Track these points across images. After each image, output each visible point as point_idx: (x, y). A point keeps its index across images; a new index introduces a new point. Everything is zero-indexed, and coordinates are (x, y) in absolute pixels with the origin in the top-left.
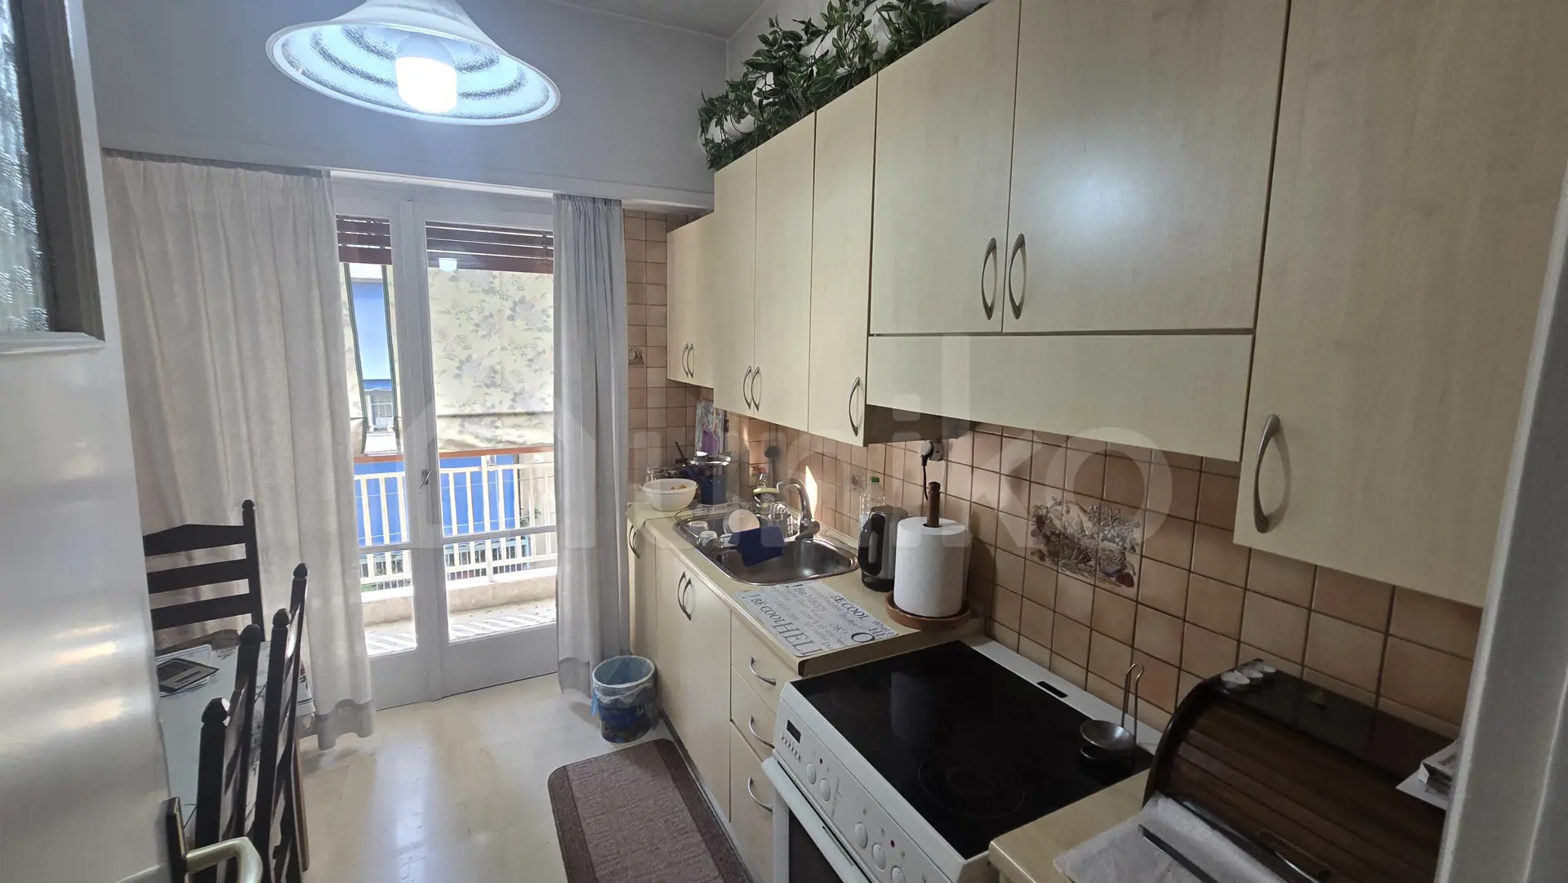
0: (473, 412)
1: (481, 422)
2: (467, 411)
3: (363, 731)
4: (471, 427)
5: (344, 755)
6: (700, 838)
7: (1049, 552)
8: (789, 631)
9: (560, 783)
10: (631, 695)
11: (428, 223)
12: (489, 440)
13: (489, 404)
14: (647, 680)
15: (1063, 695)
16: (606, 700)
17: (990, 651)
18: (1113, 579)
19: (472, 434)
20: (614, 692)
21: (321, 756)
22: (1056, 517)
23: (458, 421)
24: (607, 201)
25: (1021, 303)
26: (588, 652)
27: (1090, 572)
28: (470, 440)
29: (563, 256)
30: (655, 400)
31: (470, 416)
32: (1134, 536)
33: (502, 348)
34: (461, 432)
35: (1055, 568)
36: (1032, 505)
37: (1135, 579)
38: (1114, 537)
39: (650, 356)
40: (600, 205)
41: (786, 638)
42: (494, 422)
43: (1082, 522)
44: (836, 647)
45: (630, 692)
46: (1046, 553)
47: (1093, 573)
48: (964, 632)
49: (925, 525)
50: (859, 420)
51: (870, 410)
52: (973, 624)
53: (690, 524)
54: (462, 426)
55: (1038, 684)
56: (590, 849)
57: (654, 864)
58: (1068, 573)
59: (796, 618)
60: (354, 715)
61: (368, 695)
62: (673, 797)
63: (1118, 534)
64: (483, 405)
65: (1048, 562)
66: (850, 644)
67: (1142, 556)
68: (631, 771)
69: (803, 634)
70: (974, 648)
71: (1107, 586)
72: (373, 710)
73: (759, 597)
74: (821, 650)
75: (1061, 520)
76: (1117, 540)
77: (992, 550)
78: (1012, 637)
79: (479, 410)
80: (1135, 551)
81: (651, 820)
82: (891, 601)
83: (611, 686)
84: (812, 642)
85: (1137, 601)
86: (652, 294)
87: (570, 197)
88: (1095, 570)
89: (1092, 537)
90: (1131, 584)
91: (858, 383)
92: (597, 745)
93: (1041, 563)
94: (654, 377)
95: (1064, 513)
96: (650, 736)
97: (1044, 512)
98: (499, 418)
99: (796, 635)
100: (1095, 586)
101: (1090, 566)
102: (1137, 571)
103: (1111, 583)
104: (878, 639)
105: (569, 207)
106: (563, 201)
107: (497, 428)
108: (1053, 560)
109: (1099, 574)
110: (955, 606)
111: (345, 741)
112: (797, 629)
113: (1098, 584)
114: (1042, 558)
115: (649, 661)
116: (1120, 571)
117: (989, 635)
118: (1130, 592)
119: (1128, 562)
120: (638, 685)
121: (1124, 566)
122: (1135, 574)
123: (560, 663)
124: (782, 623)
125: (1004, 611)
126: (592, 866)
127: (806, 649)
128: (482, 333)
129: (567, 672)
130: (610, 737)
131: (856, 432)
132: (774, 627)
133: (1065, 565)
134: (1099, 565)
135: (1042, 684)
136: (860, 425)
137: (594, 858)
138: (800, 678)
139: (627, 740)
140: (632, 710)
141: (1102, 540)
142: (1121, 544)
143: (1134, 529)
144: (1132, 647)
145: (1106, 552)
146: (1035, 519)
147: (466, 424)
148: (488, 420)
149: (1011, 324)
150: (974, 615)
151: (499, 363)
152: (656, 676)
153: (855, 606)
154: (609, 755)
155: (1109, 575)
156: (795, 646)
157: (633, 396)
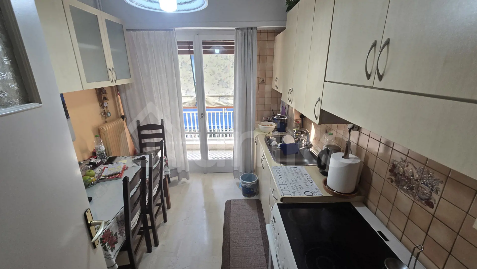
0: (222, 95)
1: (224, 98)
2: (220, 95)
3: (188, 178)
4: (221, 99)
5: (184, 183)
6: (261, 232)
7: (395, 180)
8: (283, 185)
9: (228, 204)
10: (249, 185)
11: (203, 41)
12: (226, 103)
13: (226, 93)
14: (255, 182)
15: (387, 240)
16: (243, 185)
17: (362, 211)
18: (424, 202)
19: (222, 101)
20: (245, 183)
21: (179, 182)
22: (402, 167)
23: (218, 97)
24: (252, 28)
25: (383, 75)
26: (241, 170)
27: (412, 195)
28: (222, 103)
29: (238, 48)
30: (267, 95)
31: (222, 96)
32: (439, 187)
33: (230, 76)
34: (219, 101)
35: (397, 187)
36: (391, 159)
37: (435, 206)
38: (428, 184)
39: (267, 81)
40: (249, 30)
41: (281, 187)
42: (228, 98)
43: (413, 173)
44: (297, 195)
45: (249, 184)
46: (394, 180)
47: (414, 196)
48: (353, 200)
49: (343, 157)
50: (318, 114)
51: (322, 111)
52: (358, 198)
53: (270, 138)
54: (219, 99)
55: (377, 231)
56: (231, 225)
57: (246, 235)
58: (402, 191)
59: (288, 180)
60: (185, 174)
61: (188, 170)
62: (256, 218)
63: (430, 183)
64: (225, 93)
65: (394, 184)
66: (303, 195)
67: (441, 197)
68: (247, 206)
69: (287, 187)
70: (355, 207)
71: (420, 203)
72: (189, 174)
73: (279, 170)
74: (291, 195)
75: (403, 169)
76: (429, 186)
77: (372, 172)
78: (374, 208)
79: (224, 95)
80: (438, 193)
81: (248, 222)
82: (325, 182)
83: (244, 181)
84: (289, 191)
85: (434, 216)
86: (268, 59)
87: (240, 28)
88: (415, 195)
89: (417, 180)
90: (432, 206)
91: (319, 100)
92: (241, 197)
93: (391, 183)
94: (268, 88)
95: (405, 166)
96: (255, 197)
97: (396, 163)
98: (229, 97)
99: (284, 187)
100: (414, 201)
101: (413, 192)
102: (437, 202)
103: (422, 203)
104: (314, 196)
105: (240, 32)
106: (238, 30)
107: (228, 100)
108: (396, 184)
109: (417, 197)
110: (352, 188)
111: (184, 179)
112: (286, 185)
113: (415, 201)
114: (392, 181)
115: (257, 176)
116: (428, 199)
117: (365, 203)
118: (432, 211)
119: (433, 197)
120: (252, 183)
121: (430, 198)
122: (435, 203)
123: (234, 171)
124: (282, 181)
125: (373, 197)
126: (230, 230)
127: (285, 193)
128: (224, 72)
129: (235, 173)
130: (244, 195)
131: (317, 119)
132: (279, 182)
133: (401, 188)
134: (418, 193)
135: (380, 232)
136: (318, 116)
137: (231, 228)
138: (281, 203)
139: (248, 197)
140: (250, 189)
141: (422, 184)
142: (431, 188)
143: (440, 183)
144: (427, 233)
145: (423, 189)
146: (392, 165)
147: (220, 99)
148: (226, 98)
149: (377, 84)
150: (360, 194)
151: (229, 81)
152: (258, 181)
153: (312, 180)
154: (242, 200)
155: (422, 199)
156: (282, 191)
157: (260, 94)
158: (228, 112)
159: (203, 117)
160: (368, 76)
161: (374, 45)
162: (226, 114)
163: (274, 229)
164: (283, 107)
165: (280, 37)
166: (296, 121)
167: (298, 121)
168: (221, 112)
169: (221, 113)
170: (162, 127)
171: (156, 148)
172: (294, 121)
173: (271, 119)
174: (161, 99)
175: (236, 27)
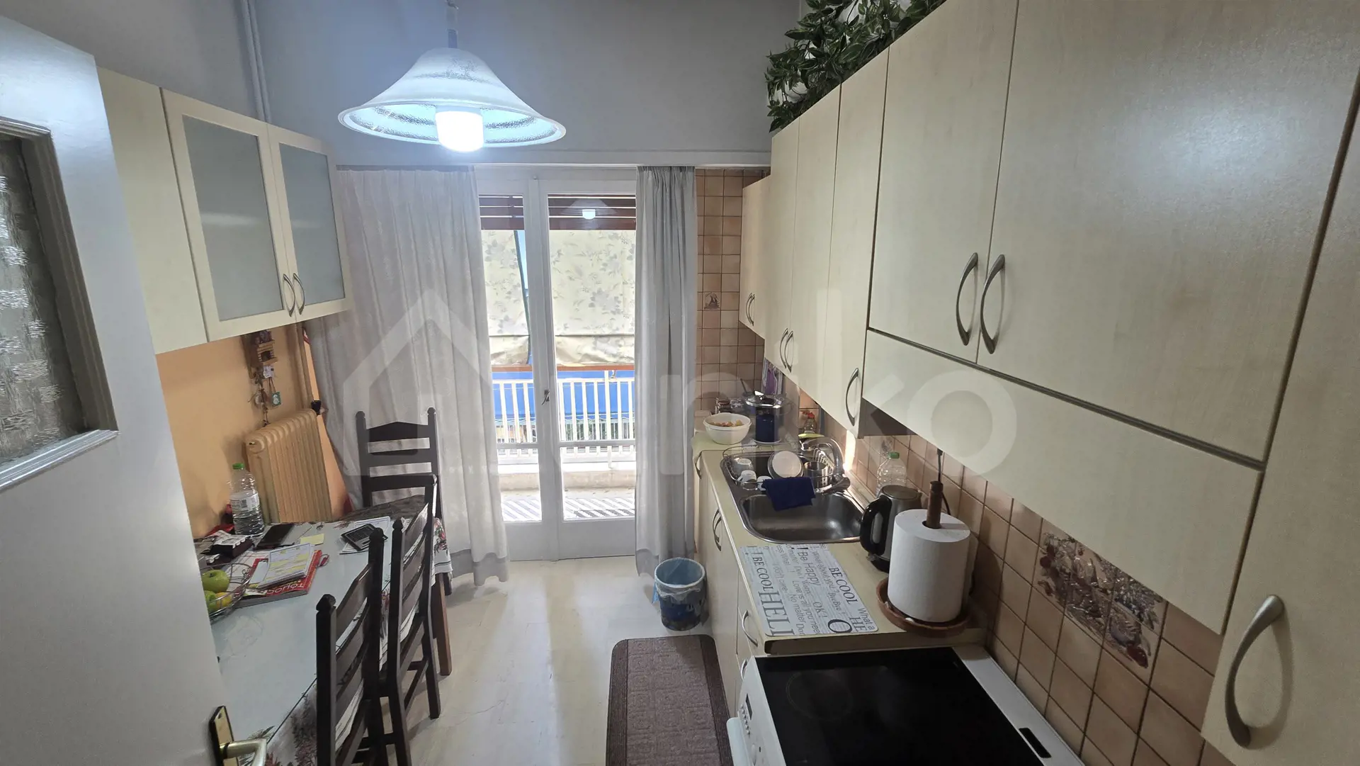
0: (603, 333)
1: (608, 340)
2: (598, 332)
3: (503, 579)
4: (601, 344)
5: (492, 591)
6: (714, 737)
7: (1057, 589)
8: (772, 602)
9: (621, 652)
10: (682, 595)
11: (549, 195)
12: (614, 356)
13: (614, 328)
14: (696, 585)
15: (1045, 754)
16: (664, 595)
17: (982, 671)
18: (1125, 649)
19: (602, 350)
20: (668, 590)
21: (476, 589)
22: (1068, 554)
23: (592, 340)
24: (682, 169)
26: (658, 549)
27: (1098, 629)
28: (601, 355)
29: (644, 216)
30: (727, 339)
31: (601, 336)
32: (1154, 610)
33: (623, 283)
34: (595, 349)
35: (1062, 608)
36: (1043, 532)
37: (1150, 660)
38: (1130, 602)
39: (725, 300)
40: (675, 172)
41: (765, 609)
42: (618, 341)
43: (1095, 572)
44: (809, 633)
45: (680, 593)
46: (1053, 588)
47: (1102, 633)
48: (959, 641)
49: (924, 523)
50: (855, 410)
51: (865, 404)
52: (970, 634)
53: (737, 459)
54: (595, 343)
55: (1021, 730)
56: (628, 719)
57: (672, 748)
58: (1074, 619)
59: (785, 588)
60: (496, 565)
61: (504, 553)
62: (704, 695)
63: (1134, 600)
64: (610, 327)
65: (1054, 599)
66: (825, 632)
67: (1161, 638)
68: (675, 658)
69: (783, 608)
70: (964, 662)
71: (1115, 652)
72: (508, 563)
73: (761, 556)
74: (792, 632)
75: (1072, 559)
76: (1134, 606)
77: (1000, 562)
78: (1011, 662)
79: (607, 332)
80: (1153, 627)
81: (679, 708)
82: (883, 591)
83: (666, 585)
84: (787, 620)
85: (1149, 688)
86: (727, 245)
87: (650, 168)
88: (1105, 629)
89: (1104, 591)
90: (1144, 663)
91: (857, 374)
92: (657, 629)
93: (1046, 595)
94: (727, 319)
95: (1077, 553)
96: (697, 630)
97: (1055, 543)
98: (622, 339)
99: (775, 609)
100: (1102, 647)
101: (1099, 623)
102: (1153, 651)
103: (1121, 652)
104: (854, 632)
105: (649, 176)
106: (645, 172)
107: (620, 346)
108: (1059, 599)
109: (1109, 636)
110: (950, 608)
111: (491, 582)
112: (780, 602)
113: (1106, 646)
114: (1049, 592)
115: (702, 567)
116: (1133, 643)
117: (988, 649)
118: (1144, 672)
119: (1144, 639)
120: (686, 589)
121: (1137, 640)
122: (1150, 654)
123: (637, 553)
124: (770, 591)
125: (1007, 632)
126: (626, 734)
127: (779, 627)
128: (609, 270)
129: (642, 559)
130: (667, 624)
131: (853, 422)
132: (760, 594)
133: (1072, 611)
134: (1110, 625)
135: (1026, 732)
136: (856, 416)
137: (629, 727)
138: (766, 655)
139: (679, 629)
140: (682, 606)
141: (1116, 600)
142: (1137, 612)
143: (1155, 602)
144: (1138, 734)
145: (1119, 615)
146: (1045, 547)
147: (598, 343)
148: (613, 340)
149: (985, 358)
150: (974, 623)
151: (621, 295)
152: (705, 583)
153: (849, 585)
154: (662, 639)
155: (1120, 643)
156: (769, 621)
157: (708, 335)
158: (619, 380)
159: (548, 400)
160: (965, 337)
161: (974, 264)
162: (613, 387)
163: (749, 733)
164: (769, 371)
165: (755, 190)
166: (804, 413)
167: (811, 411)
168: (600, 380)
169: (601, 387)
170: (430, 431)
171: (409, 492)
172: (801, 413)
173: (739, 404)
174: (429, 350)
175: (639, 165)
